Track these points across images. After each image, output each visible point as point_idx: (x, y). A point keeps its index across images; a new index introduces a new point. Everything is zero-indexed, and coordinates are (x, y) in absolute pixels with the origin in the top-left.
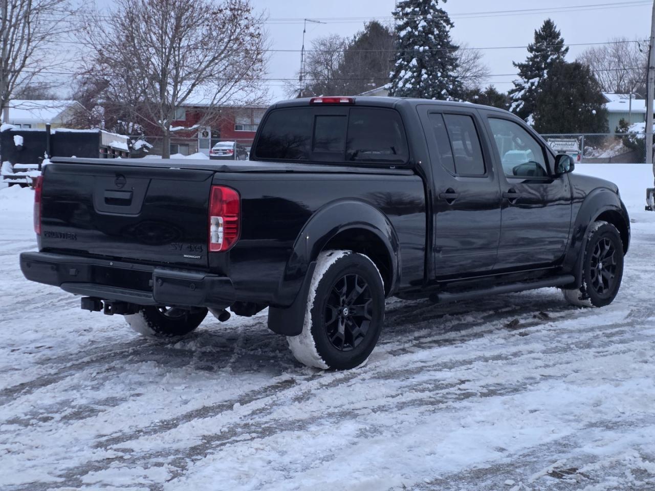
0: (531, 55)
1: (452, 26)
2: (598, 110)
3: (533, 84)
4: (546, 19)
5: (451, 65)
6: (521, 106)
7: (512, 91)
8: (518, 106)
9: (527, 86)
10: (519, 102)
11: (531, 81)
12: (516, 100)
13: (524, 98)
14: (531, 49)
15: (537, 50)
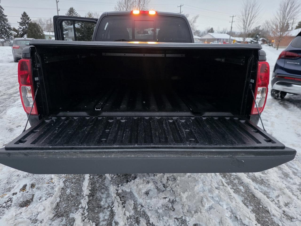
0: (22, 20)
1: (4, 10)
2: (43, 34)
3: (24, 27)
4: (24, 11)
5: (6, 20)
6: (22, 33)
7: (19, 29)
8: (21, 33)
9: (23, 28)
10: (21, 32)
11: (23, 27)
12: (20, 31)
13: (22, 31)
14: (21, 19)
15: (23, 19)
